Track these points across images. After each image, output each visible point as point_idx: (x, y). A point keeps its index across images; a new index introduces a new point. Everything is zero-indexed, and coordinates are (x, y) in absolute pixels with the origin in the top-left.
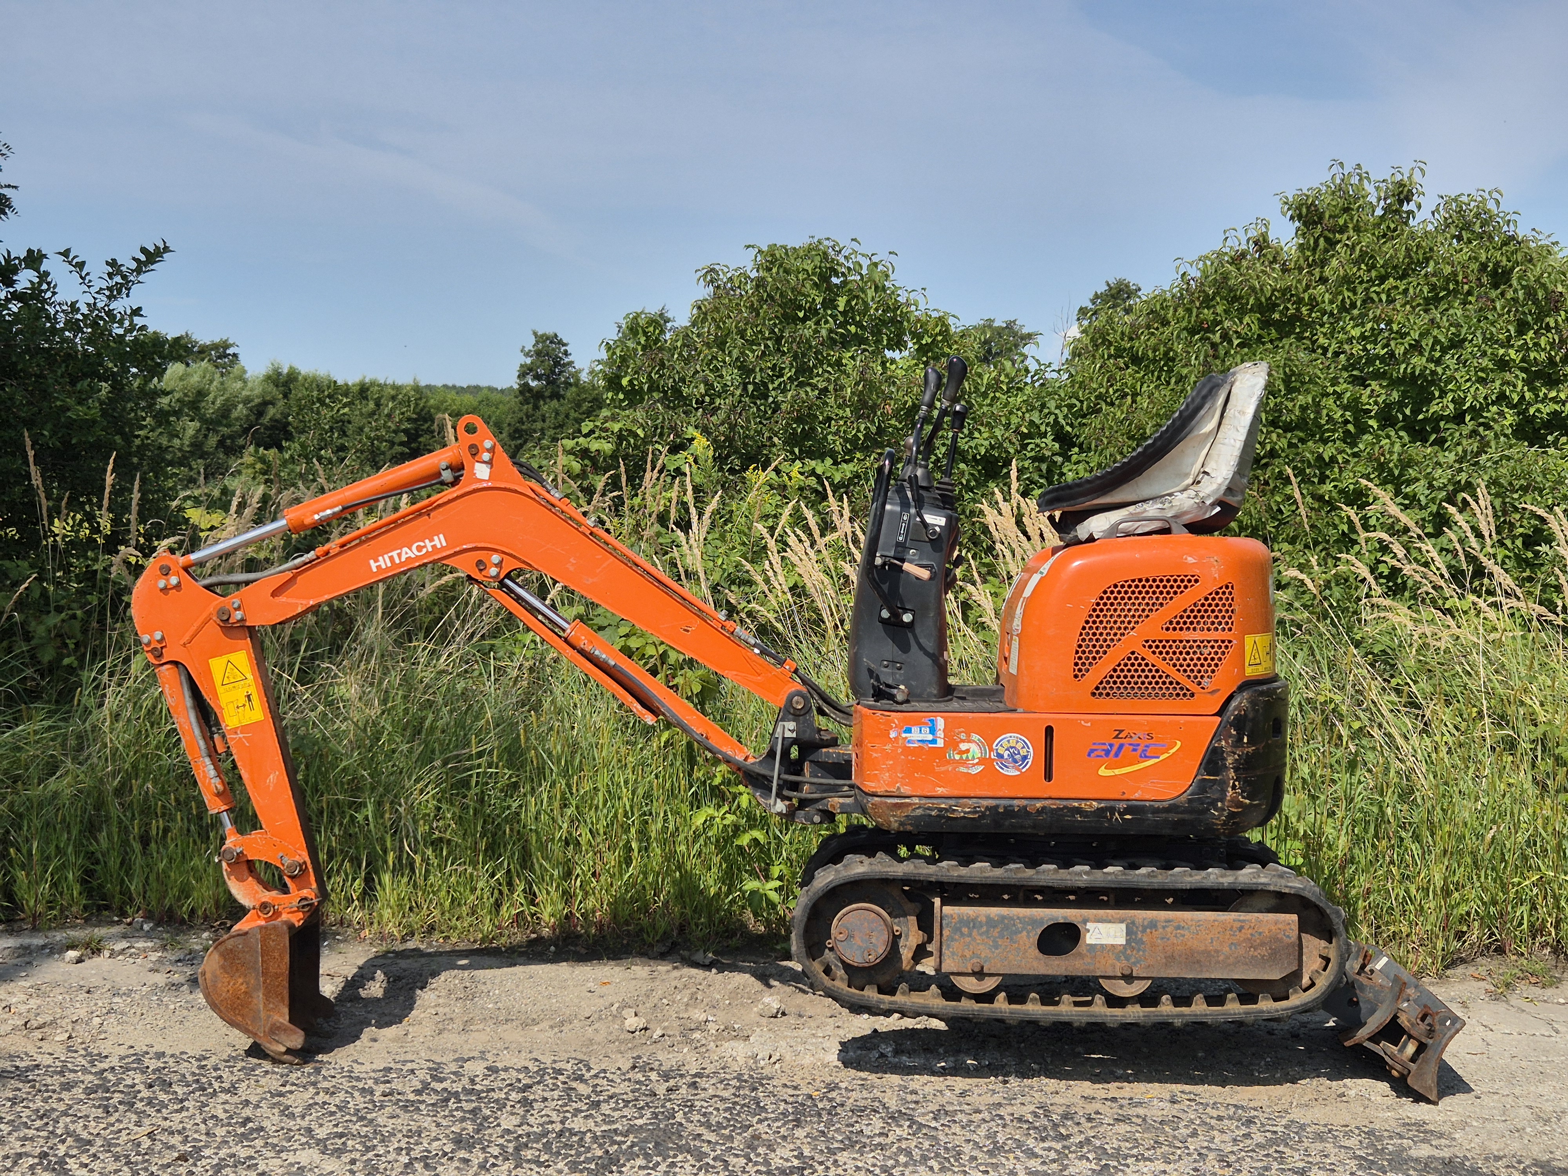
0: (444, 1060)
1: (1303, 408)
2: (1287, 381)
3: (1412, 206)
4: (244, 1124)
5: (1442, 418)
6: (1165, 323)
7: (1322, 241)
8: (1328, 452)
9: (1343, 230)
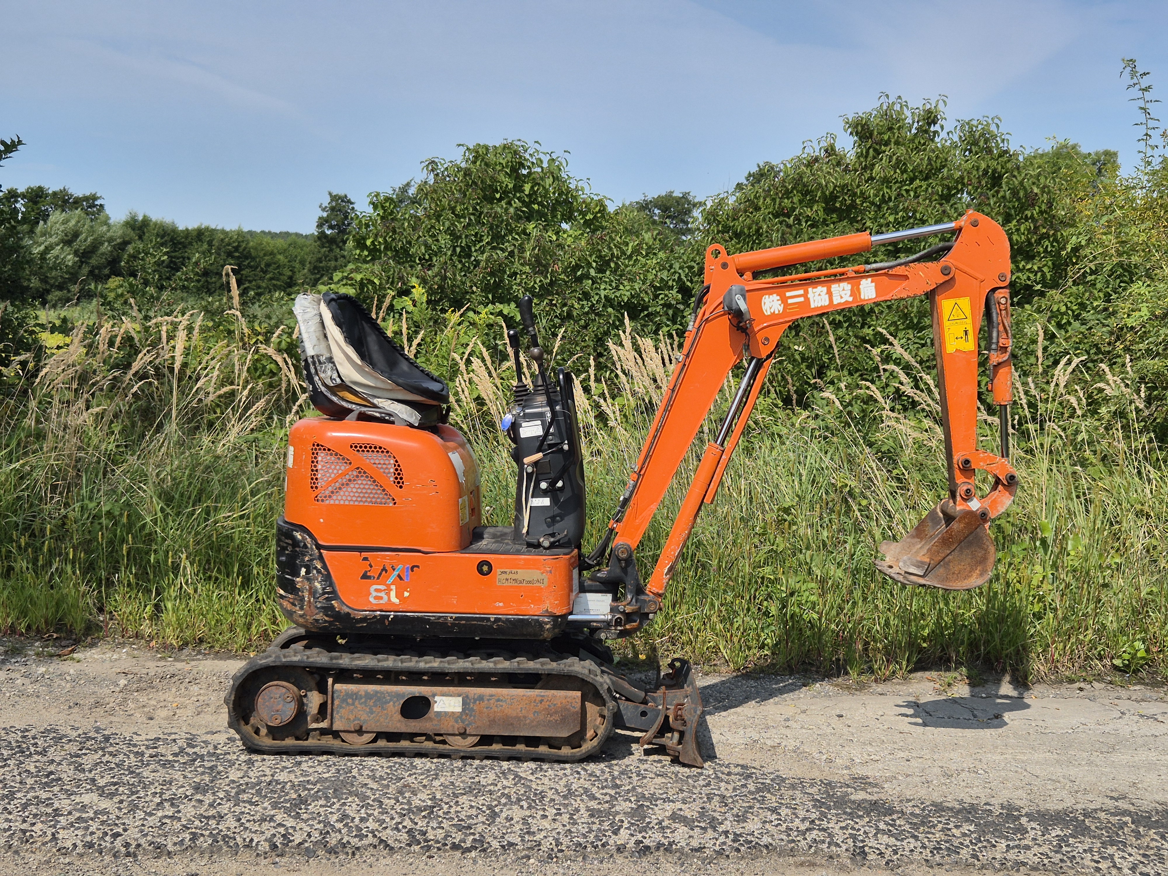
0: (199, 733)
3: (937, 128)
4: (47, 776)
6: (757, 209)
7: (871, 150)
9: (887, 144)
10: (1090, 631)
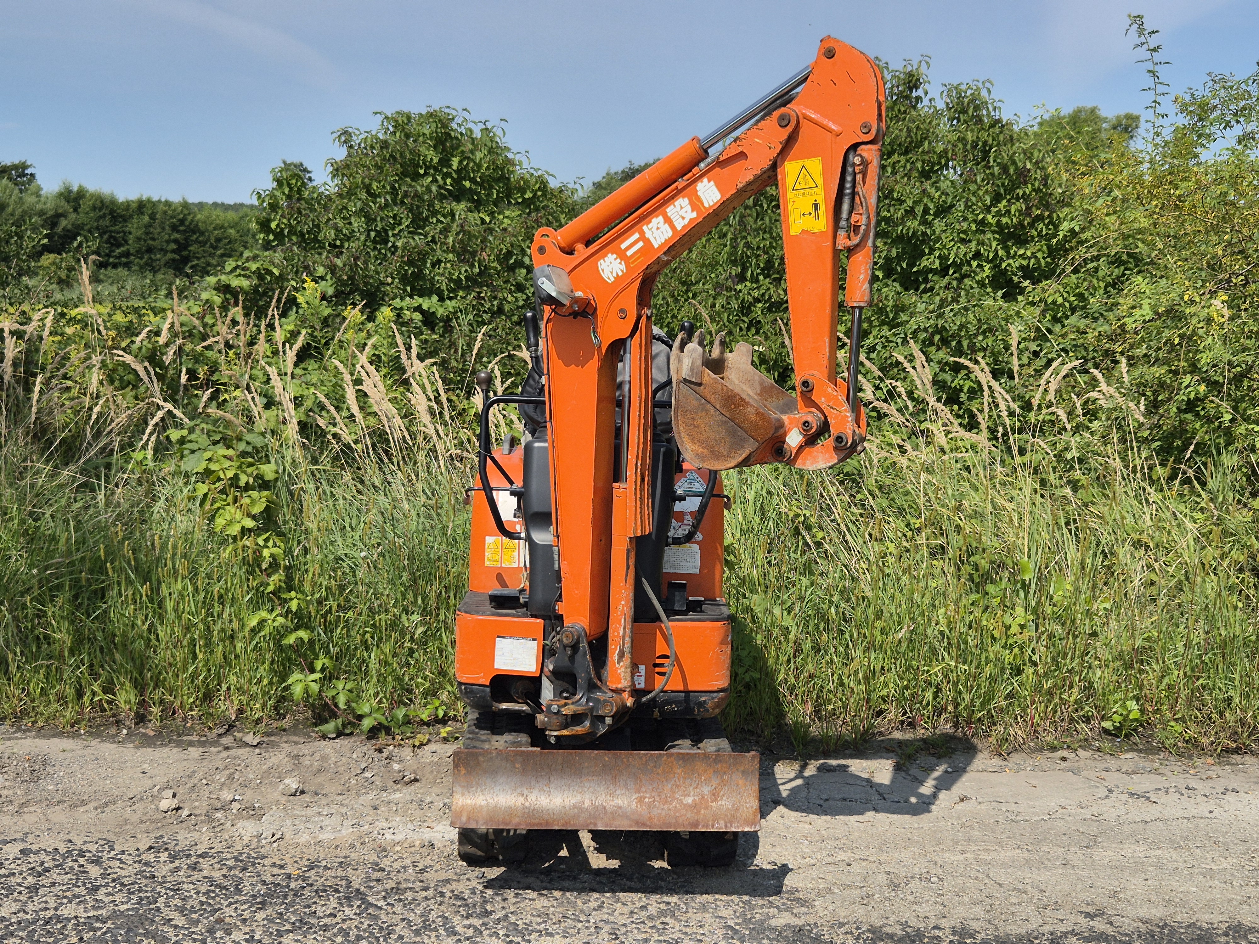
3: (920, 92)
5: (931, 270)
10: (1075, 690)
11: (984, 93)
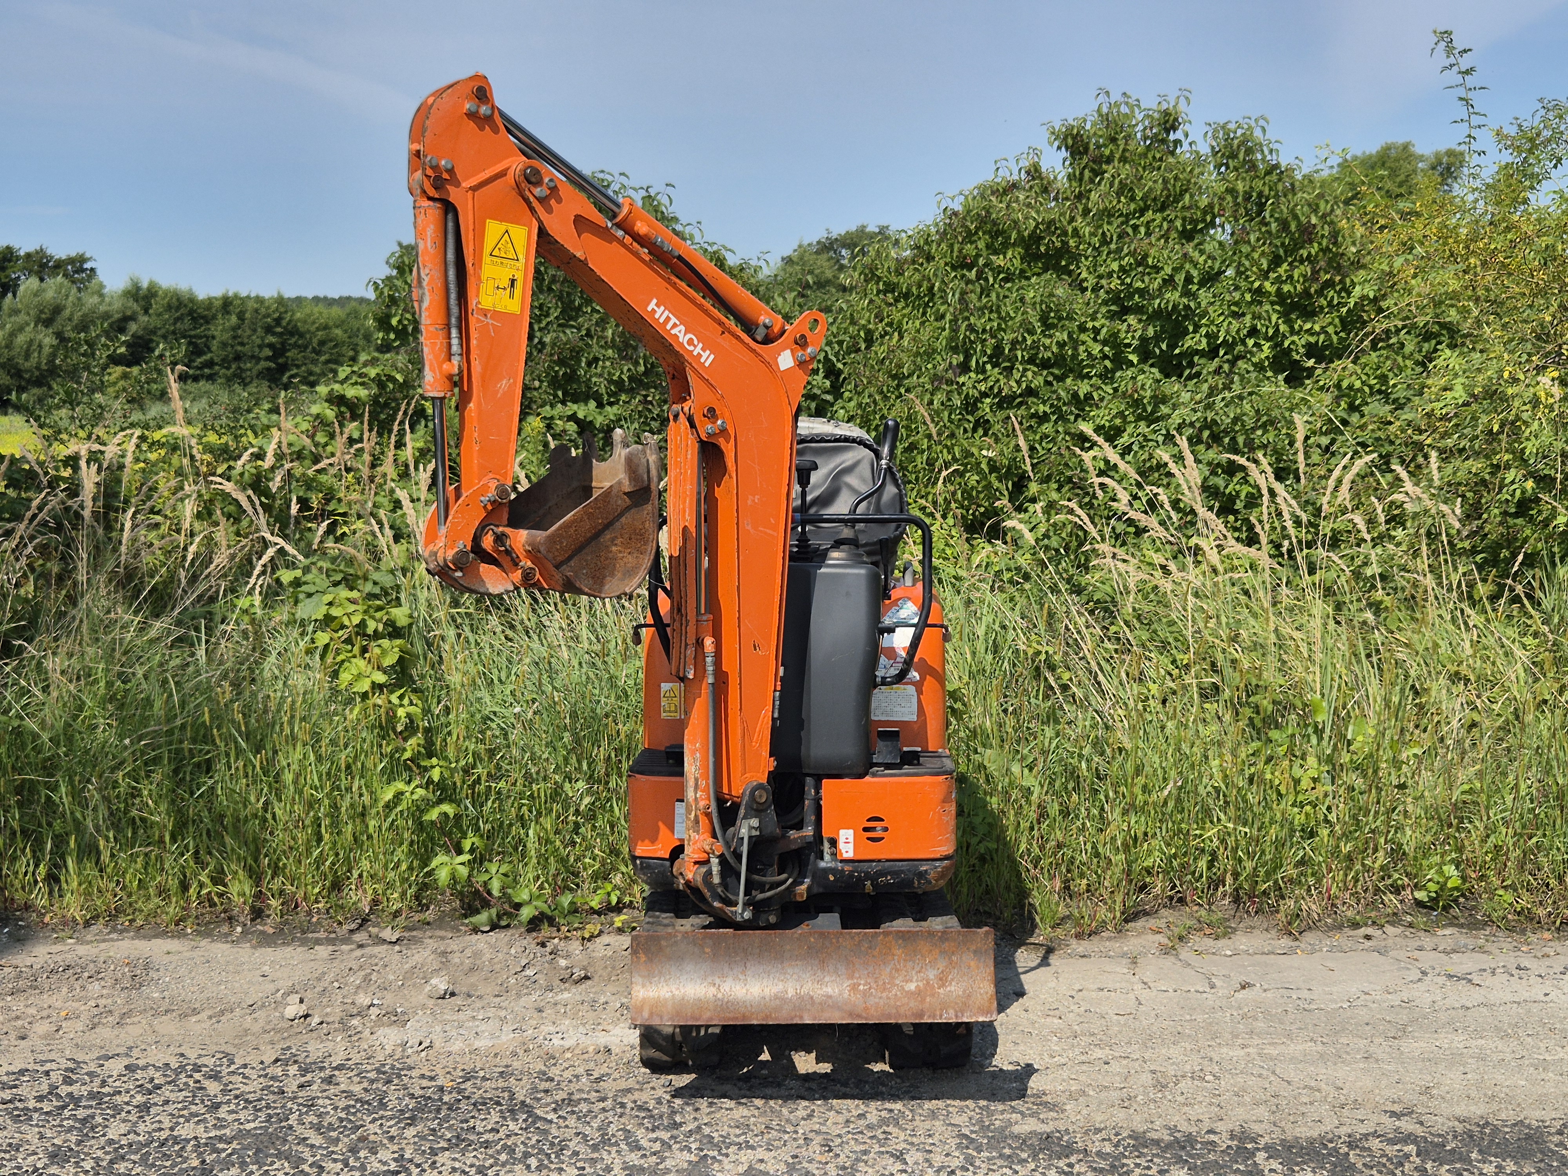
1: (1061, 345)
2: (1044, 319)
3: (1179, 135)
5: (1197, 352)
6: (929, 258)
8: (1084, 388)
9: (1109, 160)
10: (1381, 854)
11: (1258, 133)
